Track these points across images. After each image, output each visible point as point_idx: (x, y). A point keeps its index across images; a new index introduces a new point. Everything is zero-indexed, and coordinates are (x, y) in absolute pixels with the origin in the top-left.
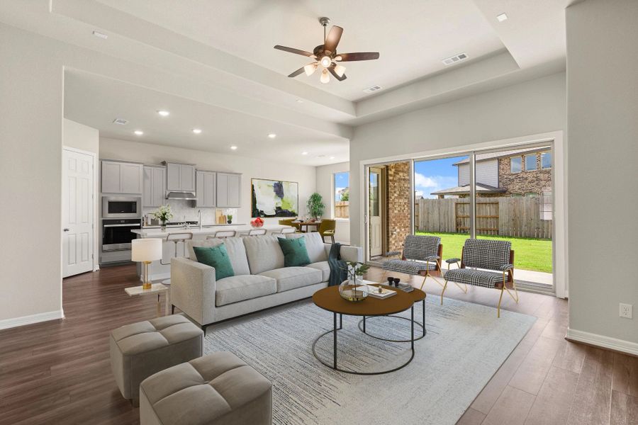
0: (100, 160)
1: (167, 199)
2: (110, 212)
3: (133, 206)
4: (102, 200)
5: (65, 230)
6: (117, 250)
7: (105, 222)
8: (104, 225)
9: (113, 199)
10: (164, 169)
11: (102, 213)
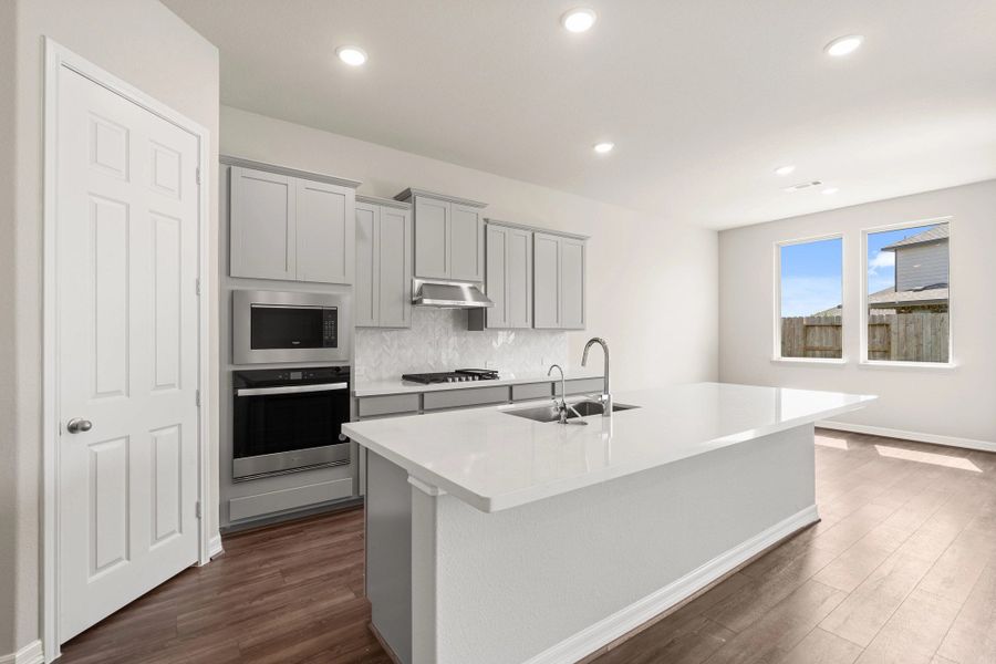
0: (222, 160)
1: (414, 303)
2: (257, 343)
3: (327, 325)
4: (232, 301)
5: (73, 429)
6: (273, 474)
7: (241, 378)
8: (236, 388)
9: (264, 298)
10: (408, 214)
11: (231, 350)
